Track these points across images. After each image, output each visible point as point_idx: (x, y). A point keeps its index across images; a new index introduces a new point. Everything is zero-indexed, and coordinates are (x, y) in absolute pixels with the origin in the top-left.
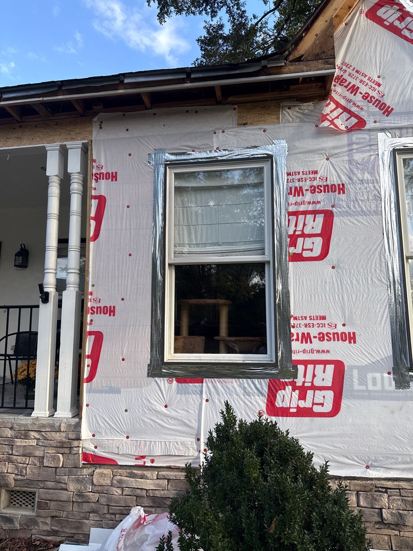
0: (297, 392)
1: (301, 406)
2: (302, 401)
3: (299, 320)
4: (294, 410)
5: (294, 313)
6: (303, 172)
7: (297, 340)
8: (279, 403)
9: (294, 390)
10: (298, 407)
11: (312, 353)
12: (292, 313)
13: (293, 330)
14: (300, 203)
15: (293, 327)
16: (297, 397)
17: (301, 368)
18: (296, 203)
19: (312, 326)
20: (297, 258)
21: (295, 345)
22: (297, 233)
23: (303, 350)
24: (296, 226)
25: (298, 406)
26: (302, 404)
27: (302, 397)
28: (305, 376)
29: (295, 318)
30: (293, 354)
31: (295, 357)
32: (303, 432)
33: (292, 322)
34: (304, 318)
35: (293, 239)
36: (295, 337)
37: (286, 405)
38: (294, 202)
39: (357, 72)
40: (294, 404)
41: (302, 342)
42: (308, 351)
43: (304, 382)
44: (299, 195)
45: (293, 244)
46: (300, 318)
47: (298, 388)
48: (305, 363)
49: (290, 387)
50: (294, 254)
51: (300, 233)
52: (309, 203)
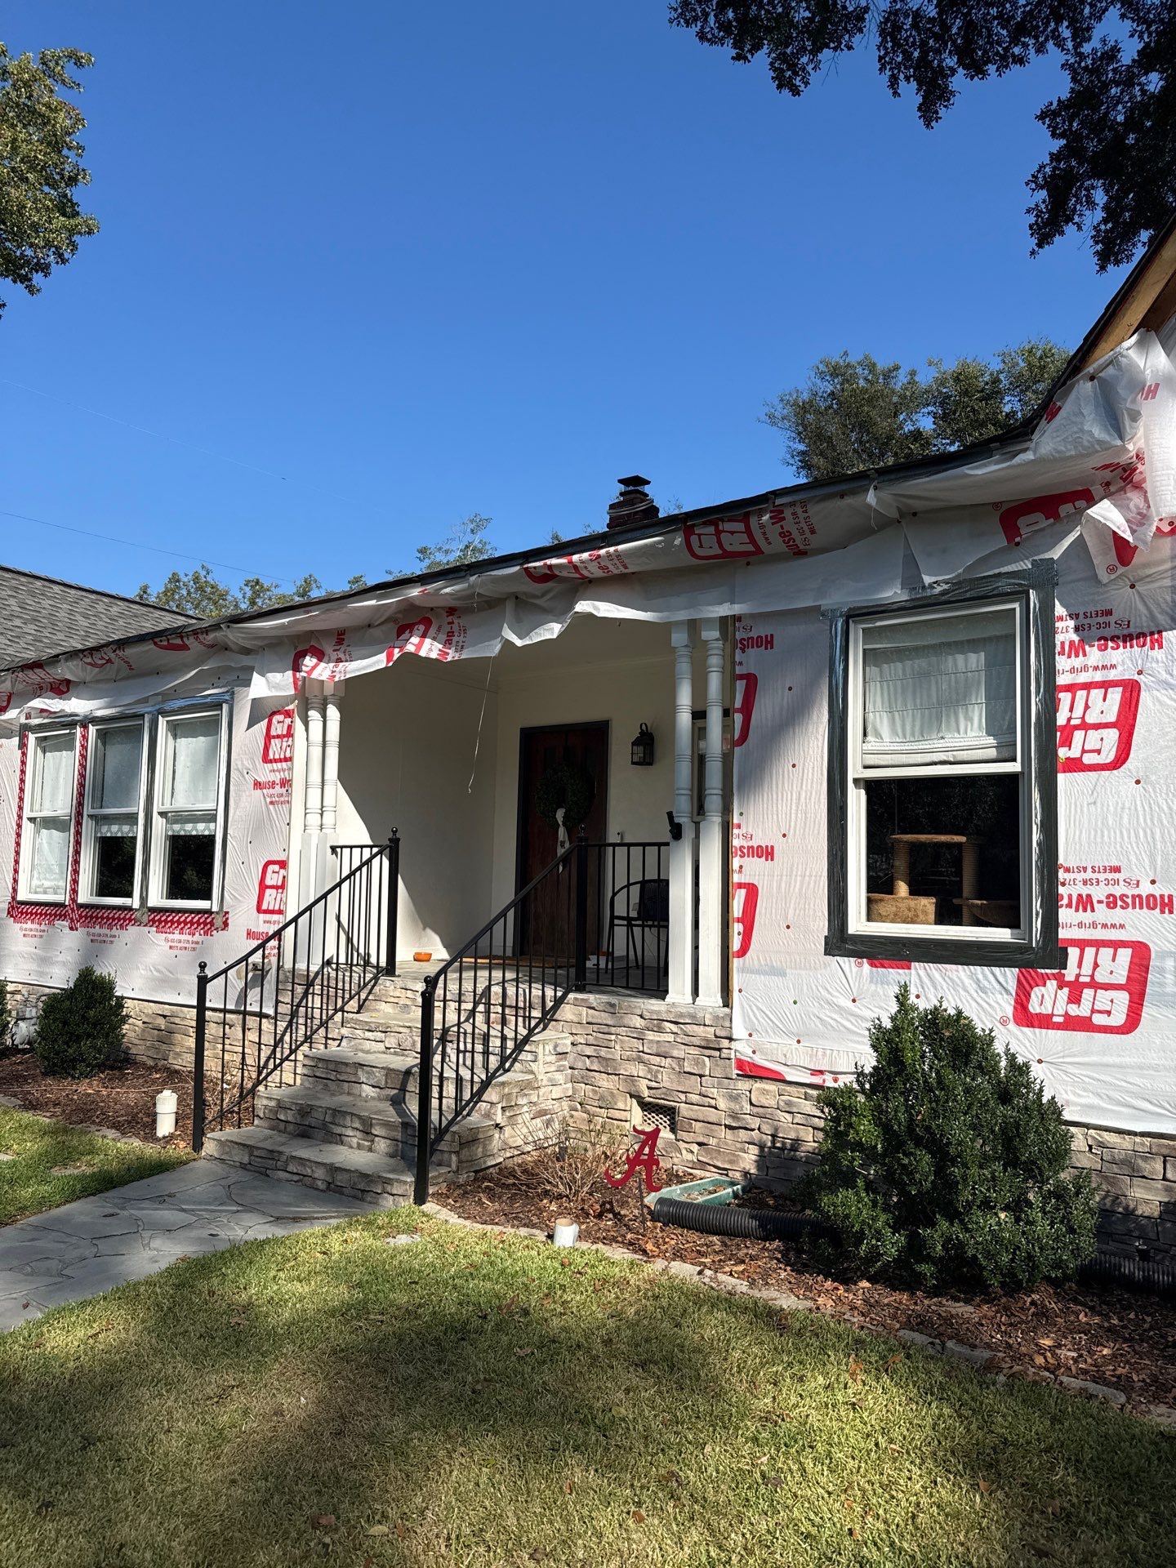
0: (1066, 990)
1: (1072, 1013)
2: (1074, 1006)
3: (1073, 872)
4: (1061, 1020)
5: (1066, 860)
6: (1084, 613)
7: (1069, 905)
8: (1034, 1007)
9: (1060, 987)
10: (1066, 1015)
11: (1094, 928)
12: (1061, 861)
13: (1061, 890)
14: (1079, 670)
15: (1063, 884)
16: (1066, 999)
17: (1073, 953)
18: (1072, 670)
19: (1095, 884)
20: (1075, 765)
21: (1065, 915)
22: (1073, 722)
23: (1079, 923)
24: (1071, 710)
25: (1066, 1013)
26: (1074, 1010)
27: (1075, 999)
28: (1080, 966)
29: (1067, 870)
30: (1060, 929)
31: (1063, 934)
32: (1075, 1056)
33: (1062, 875)
34: (1081, 869)
35: (1066, 733)
36: (1065, 901)
37: (1046, 1009)
38: (1068, 668)
40: (1060, 1009)
41: (1077, 910)
42: (1088, 925)
43: (1078, 976)
44: (1077, 656)
45: (1068, 743)
46: (1076, 870)
47: (1068, 984)
48: (1082, 944)
49: (1055, 983)
50: (1068, 759)
51: (1077, 722)
52: (1096, 668)
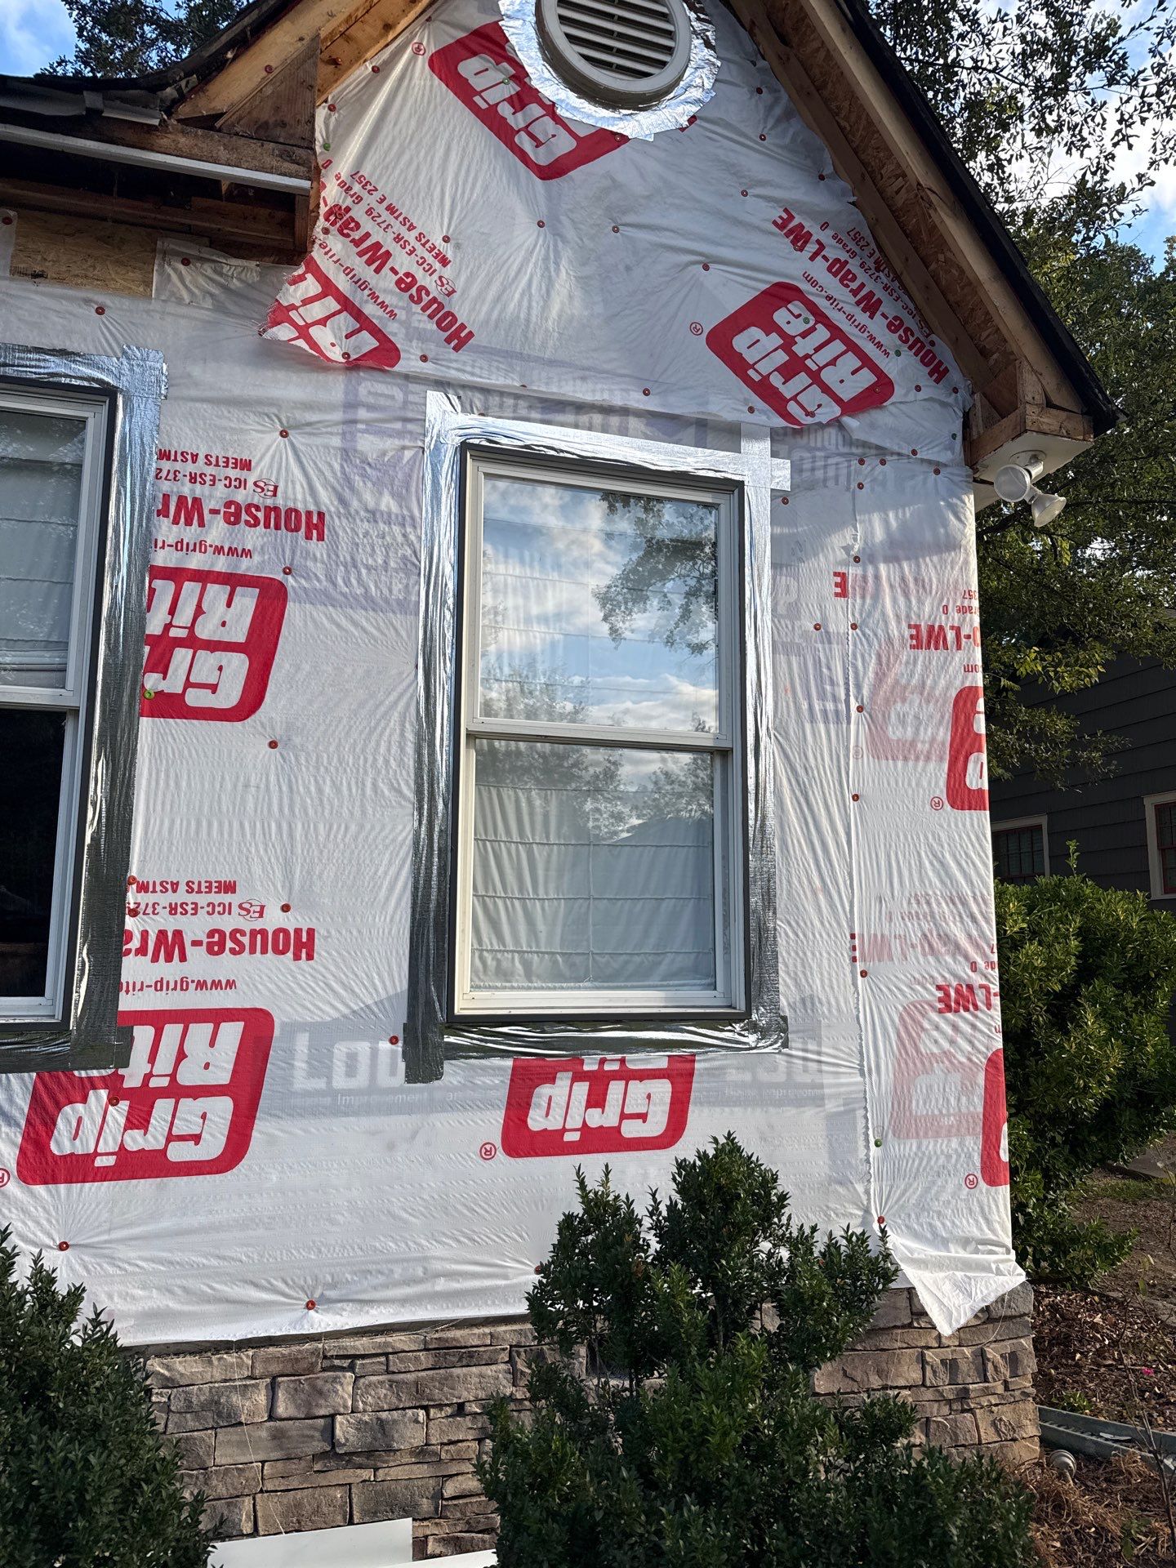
0: (124, 1105)
1: (131, 1146)
2: (137, 1134)
3: (154, 891)
4: (110, 1161)
5: (141, 870)
6: (206, 457)
7: (142, 951)
8: (62, 1144)
9: (113, 1101)
10: (122, 1152)
11: (182, 989)
12: (134, 871)
13: (130, 923)
14: (191, 547)
15: (134, 913)
16: (122, 1121)
17: (143, 1035)
18: (179, 545)
19: (190, 911)
20: (170, 706)
21: (133, 968)
22: (173, 633)
23: (156, 983)
24: (172, 611)
25: (122, 1147)
26: (136, 1141)
27: (139, 1120)
28: (152, 1059)
29: (143, 888)
30: (122, 994)
31: (127, 1003)
33: (132, 897)
34: (169, 886)
35: (160, 650)
36: (135, 944)
37: (84, 1145)
38: (171, 540)
39: (391, 209)
40: (109, 1144)
41: (155, 959)
42: (172, 985)
43: (148, 1077)
44: (189, 523)
45: (161, 665)
46: (158, 888)
47: (130, 1094)
48: (158, 1019)
49: (104, 1094)
50: (160, 694)
51: (183, 633)
52: (219, 550)
